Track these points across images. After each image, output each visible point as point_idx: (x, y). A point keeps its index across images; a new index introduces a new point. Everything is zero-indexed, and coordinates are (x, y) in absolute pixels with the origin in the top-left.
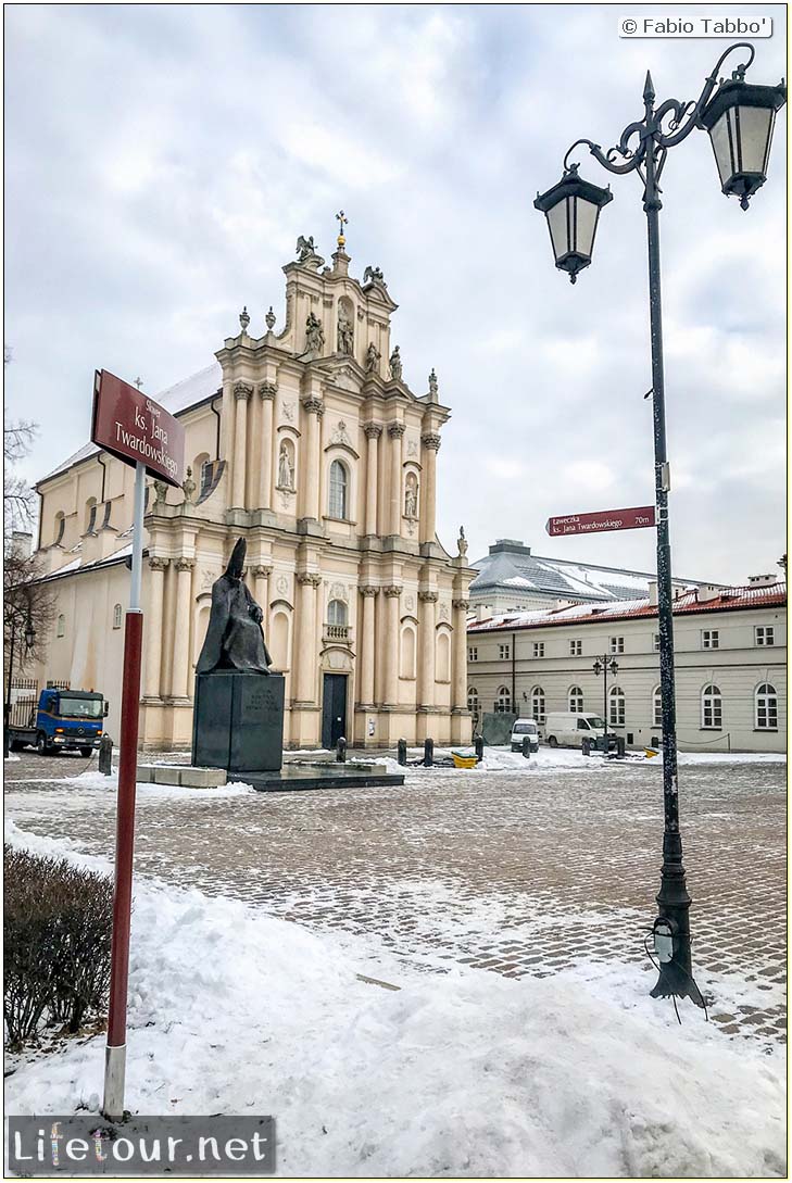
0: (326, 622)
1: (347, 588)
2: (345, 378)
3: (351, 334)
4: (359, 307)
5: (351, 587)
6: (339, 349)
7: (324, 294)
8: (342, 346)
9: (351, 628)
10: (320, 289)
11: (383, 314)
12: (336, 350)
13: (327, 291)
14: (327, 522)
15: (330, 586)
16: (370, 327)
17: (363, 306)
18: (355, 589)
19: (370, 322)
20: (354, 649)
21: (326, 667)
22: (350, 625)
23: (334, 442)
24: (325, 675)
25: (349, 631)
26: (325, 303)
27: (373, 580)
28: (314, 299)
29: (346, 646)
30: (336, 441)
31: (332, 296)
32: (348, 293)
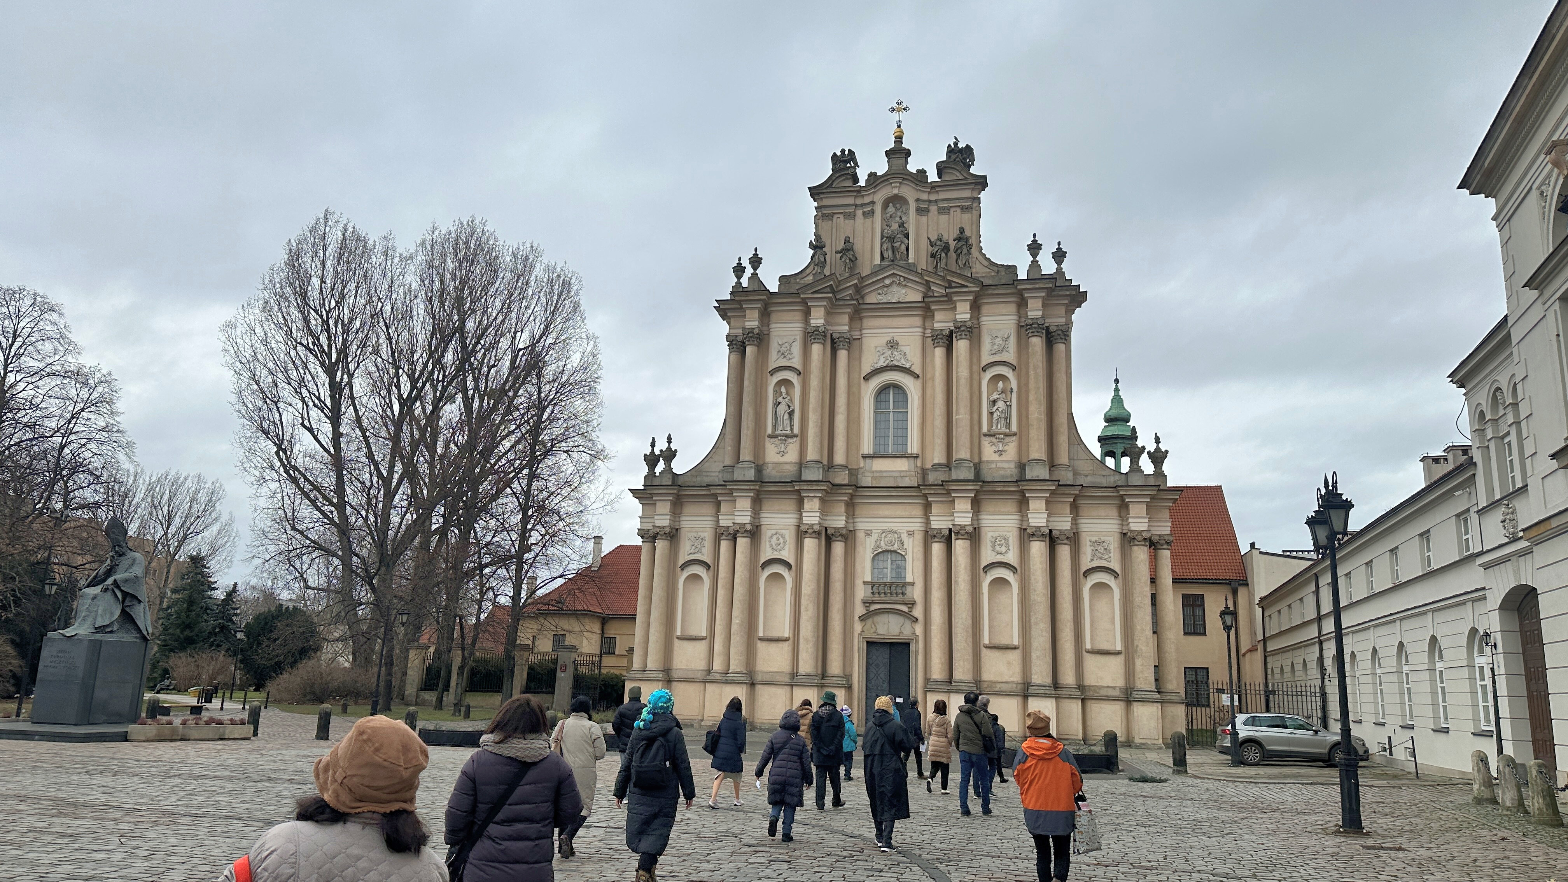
0: (868, 578)
1: (904, 537)
2: (895, 288)
3: (907, 236)
4: (918, 200)
5: (911, 534)
6: (883, 258)
7: (862, 205)
8: (889, 254)
9: (913, 584)
10: (859, 201)
11: (967, 193)
12: (877, 261)
13: (867, 200)
14: (868, 461)
15: (875, 537)
16: (944, 218)
17: (925, 197)
18: (919, 537)
19: (942, 211)
20: (918, 612)
21: (872, 636)
22: (909, 579)
23: (878, 366)
24: (868, 642)
25: (909, 588)
26: (865, 214)
27: (939, 523)
28: (850, 216)
29: (905, 608)
30: (882, 363)
31: (873, 203)
32: (896, 191)
